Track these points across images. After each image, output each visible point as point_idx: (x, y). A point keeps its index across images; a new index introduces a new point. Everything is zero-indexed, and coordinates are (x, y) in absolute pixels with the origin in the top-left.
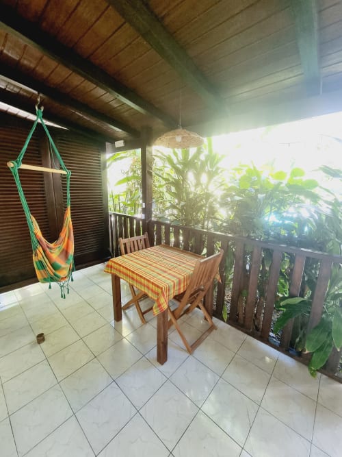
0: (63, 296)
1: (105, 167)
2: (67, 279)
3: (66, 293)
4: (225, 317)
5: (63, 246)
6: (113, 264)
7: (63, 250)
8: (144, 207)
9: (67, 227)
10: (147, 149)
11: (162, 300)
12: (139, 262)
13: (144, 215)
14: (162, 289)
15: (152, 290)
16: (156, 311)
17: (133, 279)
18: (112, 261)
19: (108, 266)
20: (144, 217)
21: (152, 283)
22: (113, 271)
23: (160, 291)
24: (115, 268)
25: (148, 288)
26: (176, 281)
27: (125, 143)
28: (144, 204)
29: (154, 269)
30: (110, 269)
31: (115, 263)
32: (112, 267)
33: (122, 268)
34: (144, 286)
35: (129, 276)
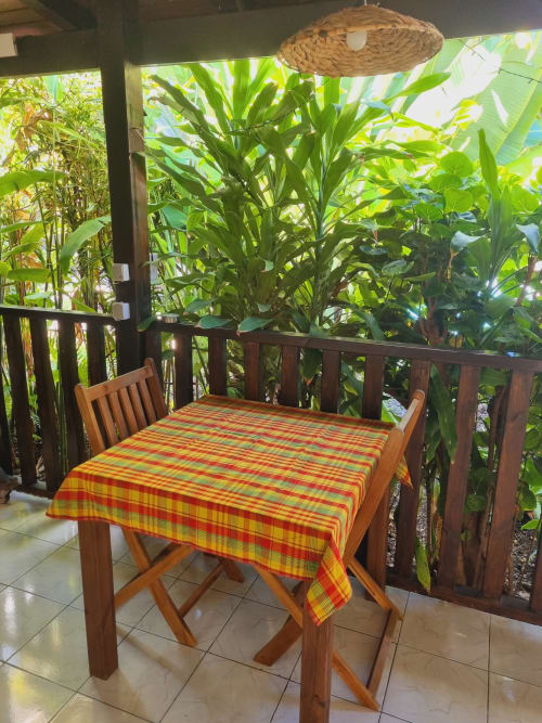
8: (126, 277)
10: (130, 73)
11: (337, 571)
12: (182, 463)
13: (126, 307)
14: (328, 537)
15: (284, 549)
16: (322, 611)
17: (191, 523)
18: (80, 475)
19: (67, 496)
20: (126, 315)
21: (286, 525)
22: (90, 511)
23: (319, 543)
24: (98, 499)
25: (265, 543)
26: (349, 504)
27: (19, 42)
28: (125, 267)
29: (254, 479)
30: (74, 503)
31: (98, 479)
32: (81, 496)
33: (134, 496)
34: (246, 538)
35: (174, 518)
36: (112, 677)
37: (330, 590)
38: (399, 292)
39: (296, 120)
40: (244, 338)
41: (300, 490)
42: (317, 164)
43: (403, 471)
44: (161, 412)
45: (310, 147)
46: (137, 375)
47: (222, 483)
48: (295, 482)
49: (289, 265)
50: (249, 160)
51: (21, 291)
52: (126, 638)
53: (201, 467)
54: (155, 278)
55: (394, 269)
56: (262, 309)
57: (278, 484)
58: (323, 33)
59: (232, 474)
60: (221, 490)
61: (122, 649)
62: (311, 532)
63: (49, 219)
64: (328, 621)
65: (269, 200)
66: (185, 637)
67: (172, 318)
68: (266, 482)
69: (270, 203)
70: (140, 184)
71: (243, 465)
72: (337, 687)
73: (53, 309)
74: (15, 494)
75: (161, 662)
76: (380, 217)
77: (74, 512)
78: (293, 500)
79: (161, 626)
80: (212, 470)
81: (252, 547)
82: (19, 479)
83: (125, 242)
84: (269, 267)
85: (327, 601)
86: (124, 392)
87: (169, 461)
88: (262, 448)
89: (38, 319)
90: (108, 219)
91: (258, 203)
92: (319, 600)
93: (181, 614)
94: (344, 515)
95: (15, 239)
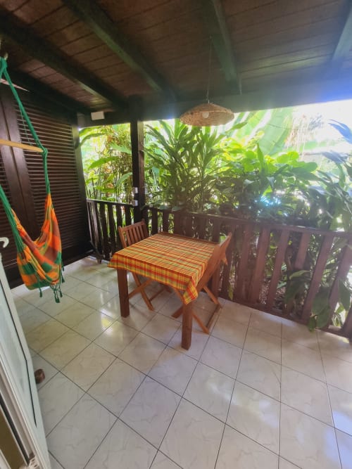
0: (58, 301)
1: (78, 145)
2: (58, 281)
3: (59, 297)
4: (231, 296)
5: (48, 243)
6: (120, 258)
7: (49, 247)
8: (137, 192)
9: (50, 221)
10: (139, 124)
11: (193, 289)
12: (150, 253)
13: (136, 201)
14: (191, 278)
15: (177, 281)
16: (188, 301)
17: (150, 271)
18: (117, 254)
19: (113, 261)
20: (136, 204)
21: (178, 273)
22: (120, 266)
23: (188, 280)
24: (122, 262)
25: (172, 279)
26: (200, 268)
27: (105, 114)
28: (136, 189)
29: (171, 259)
30: (116, 263)
31: (123, 256)
32: (118, 261)
33: (133, 262)
34: (166, 277)
35: (145, 269)
36: (128, 318)
37: (191, 294)
38: (230, 199)
39: (195, 138)
40: (174, 213)
41: (185, 263)
42: (202, 154)
43: (225, 260)
44: (146, 236)
45: (200, 148)
46: (139, 224)
47: (160, 260)
48: (184, 260)
49: (193, 189)
50: (180, 152)
51: (107, 196)
52: (133, 306)
53: (155, 254)
54: (146, 193)
55: (227, 191)
56: (180, 204)
57: (178, 261)
58: (192, 114)
59: (164, 257)
60: (160, 262)
61: (131, 310)
62: (186, 276)
63: (115, 173)
64: (191, 303)
65: (186, 166)
66: (151, 308)
67: (151, 206)
68: (174, 260)
69: (187, 167)
70: (142, 161)
71: (168, 254)
72: (195, 325)
73: (116, 202)
74: (103, 261)
75: (143, 314)
76: (224, 173)
77: (116, 266)
78: (182, 266)
79: (144, 303)
80: (158, 255)
81: (168, 280)
82: (104, 256)
83: (137, 179)
84: (183, 189)
85: (189, 298)
86: (134, 230)
87: (145, 252)
88: (176, 249)
89: (110, 205)
90: (131, 173)
91: (182, 168)
92: (187, 297)
93: (150, 301)
94: (197, 272)
95: (105, 178)
